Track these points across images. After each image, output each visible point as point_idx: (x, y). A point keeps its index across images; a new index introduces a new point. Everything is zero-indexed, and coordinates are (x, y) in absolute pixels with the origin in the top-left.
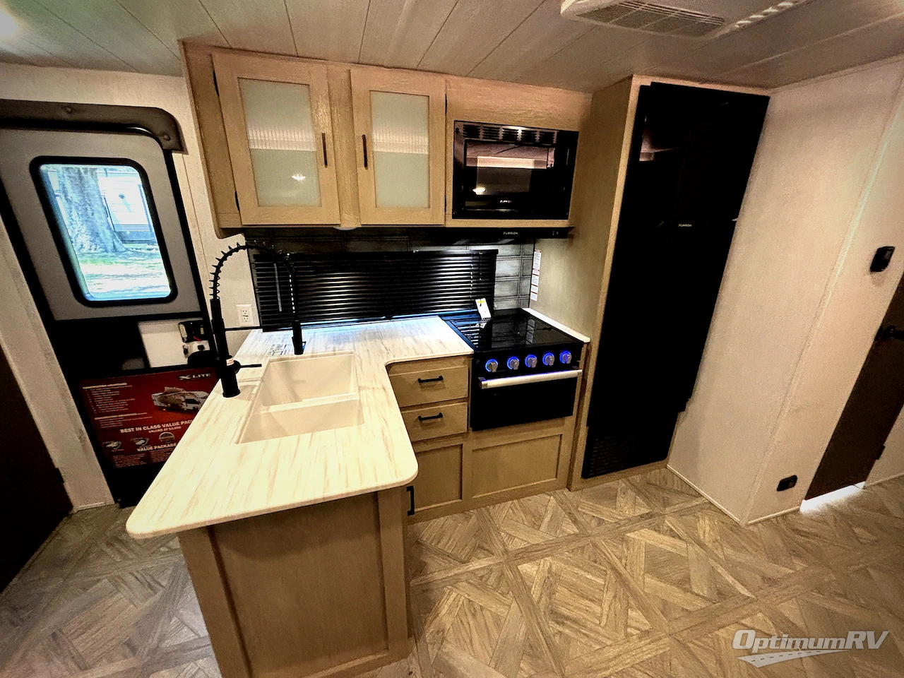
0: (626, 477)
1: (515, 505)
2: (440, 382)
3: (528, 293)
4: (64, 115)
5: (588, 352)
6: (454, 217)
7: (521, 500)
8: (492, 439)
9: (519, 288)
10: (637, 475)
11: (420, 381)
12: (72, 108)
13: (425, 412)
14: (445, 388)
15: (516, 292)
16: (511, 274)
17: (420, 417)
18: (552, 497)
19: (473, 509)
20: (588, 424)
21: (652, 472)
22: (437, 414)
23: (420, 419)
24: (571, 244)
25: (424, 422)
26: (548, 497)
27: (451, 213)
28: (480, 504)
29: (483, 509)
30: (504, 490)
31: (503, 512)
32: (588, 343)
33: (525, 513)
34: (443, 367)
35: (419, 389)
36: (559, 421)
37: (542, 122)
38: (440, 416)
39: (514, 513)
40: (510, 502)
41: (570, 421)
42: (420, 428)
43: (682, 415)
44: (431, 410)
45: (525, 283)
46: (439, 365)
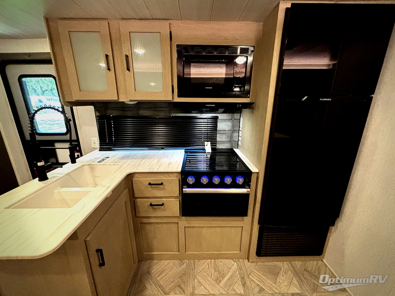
0: (290, 261)
1: (211, 264)
2: (162, 186)
3: (237, 140)
4: (27, 58)
5: (258, 178)
6: (179, 96)
7: (216, 260)
8: (197, 222)
9: (231, 137)
10: (298, 262)
11: (150, 184)
12: (29, 54)
13: (154, 201)
14: (165, 189)
15: (230, 139)
16: (227, 129)
17: (151, 204)
18: (236, 263)
19: (187, 260)
20: (259, 223)
21: (311, 263)
22: (161, 203)
23: (151, 205)
24: (253, 113)
25: (154, 207)
26: (233, 262)
27: (177, 94)
28: (189, 258)
29: (192, 261)
30: (206, 253)
31: (204, 265)
32: (258, 173)
33: (215, 270)
34: (164, 177)
35: (150, 188)
36: (240, 218)
37: (229, 42)
38: (163, 205)
39: (208, 268)
40: (209, 260)
41: (247, 220)
42: (152, 210)
43: (333, 229)
44: (158, 200)
45: (236, 135)
46: (161, 176)
